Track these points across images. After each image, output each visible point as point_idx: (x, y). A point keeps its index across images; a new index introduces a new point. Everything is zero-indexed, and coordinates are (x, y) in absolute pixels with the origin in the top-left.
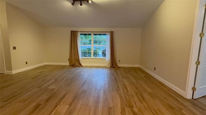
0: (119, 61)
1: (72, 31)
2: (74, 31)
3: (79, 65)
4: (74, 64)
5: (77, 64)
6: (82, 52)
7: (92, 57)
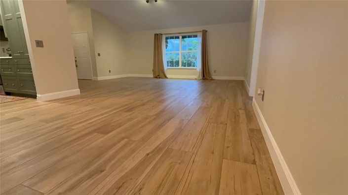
0: (215, 72)
1: (155, 34)
2: (157, 35)
3: (164, 77)
4: (158, 76)
5: (161, 75)
6: (168, 62)
7: (180, 66)
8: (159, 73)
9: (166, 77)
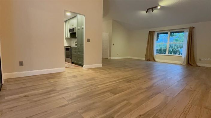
1: (149, 32)
2: (151, 32)
4: (149, 59)
5: (151, 59)
6: (157, 50)
7: (167, 54)
8: (150, 57)
9: (155, 60)
